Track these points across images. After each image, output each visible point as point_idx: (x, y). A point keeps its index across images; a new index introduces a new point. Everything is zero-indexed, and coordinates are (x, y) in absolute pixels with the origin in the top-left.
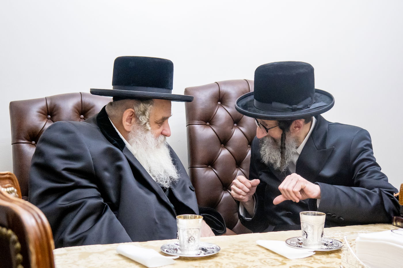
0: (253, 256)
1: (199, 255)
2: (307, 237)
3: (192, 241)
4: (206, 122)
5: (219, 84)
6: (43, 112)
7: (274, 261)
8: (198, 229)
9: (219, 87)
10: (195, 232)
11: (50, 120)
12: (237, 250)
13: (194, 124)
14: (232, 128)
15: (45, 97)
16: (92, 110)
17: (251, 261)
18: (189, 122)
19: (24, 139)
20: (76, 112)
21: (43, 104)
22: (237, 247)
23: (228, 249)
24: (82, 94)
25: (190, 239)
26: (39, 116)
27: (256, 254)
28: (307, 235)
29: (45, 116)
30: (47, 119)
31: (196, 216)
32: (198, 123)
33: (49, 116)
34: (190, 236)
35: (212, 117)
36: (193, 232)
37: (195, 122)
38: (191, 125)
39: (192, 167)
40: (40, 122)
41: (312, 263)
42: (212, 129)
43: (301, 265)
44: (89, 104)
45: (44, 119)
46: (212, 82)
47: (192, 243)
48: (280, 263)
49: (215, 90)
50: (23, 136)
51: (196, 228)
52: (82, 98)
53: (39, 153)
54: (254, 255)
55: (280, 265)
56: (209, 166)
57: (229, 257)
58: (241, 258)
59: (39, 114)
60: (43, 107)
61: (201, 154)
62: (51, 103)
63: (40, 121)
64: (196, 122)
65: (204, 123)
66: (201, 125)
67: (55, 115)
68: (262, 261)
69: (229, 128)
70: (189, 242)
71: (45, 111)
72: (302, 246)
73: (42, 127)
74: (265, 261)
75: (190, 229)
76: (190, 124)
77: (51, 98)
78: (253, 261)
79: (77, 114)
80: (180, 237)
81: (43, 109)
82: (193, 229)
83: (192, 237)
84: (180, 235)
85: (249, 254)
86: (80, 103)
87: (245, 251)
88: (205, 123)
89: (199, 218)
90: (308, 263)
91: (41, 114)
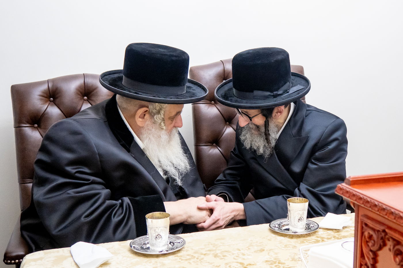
4: (211, 102)
5: (224, 63)
8: (165, 227)
10: (162, 230)
11: (52, 103)
13: (199, 104)
15: (47, 79)
16: (95, 91)
19: (27, 123)
20: (79, 94)
21: (45, 87)
24: (85, 75)
25: (157, 237)
26: (41, 100)
29: (47, 99)
30: (49, 102)
32: (202, 103)
33: (52, 99)
34: (157, 234)
36: (160, 230)
39: (197, 146)
40: (42, 105)
42: (216, 108)
44: (92, 85)
45: (46, 102)
47: (159, 240)
50: (24, 120)
51: (163, 227)
52: (85, 79)
59: (41, 97)
60: (45, 90)
61: (205, 133)
62: (53, 86)
65: (209, 102)
66: (206, 104)
67: (57, 98)
70: (156, 240)
71: (46, 94)
73: (44, 110)
75: (157, 228)
77: (53, 81)
79: (80, 96)
81: (44, 92)
83: (159, 235)
84: (149, 232)
86: (83, 84)
91: (43, 98)
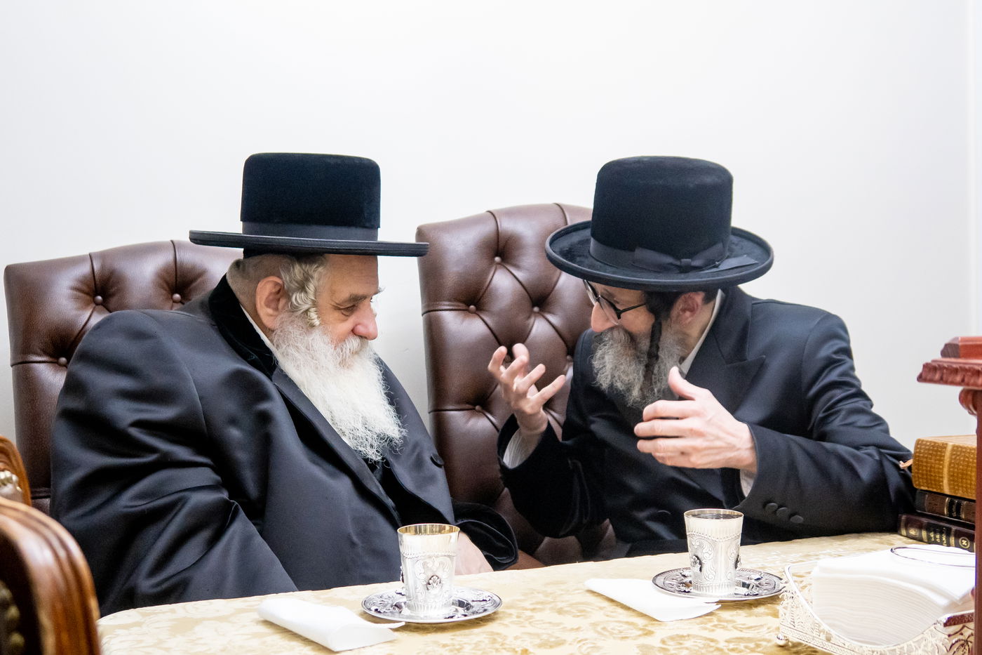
0: (578, 616)
1: (452, 617)
2: (701, 570)
3: (435, 585)
4: (469, 306)
5: (496, 216)
6: (85, 288)
7: (626, 626)
8: (449, 556)
9: (497, 222)
10: (441, 563)
11: (100, 307)
12: (542, 603)
13: (440, 310)
14: (529, 317)
15: (88, 253)
16: (199, 280)
17: (572, 629)
18: (428, 306)
19: (42, 353)
20: (163, 288)
21: (85, 269)
22: (541, 597)
23: (520, 601)
24: (174, 243)
25: (431, 582)
26: (77, 298)
27: (584, 611)
28: (700, 563)
29: (88, 298)
30: (94, 305)
31: (445, 527)
32: (448, 307)
33: (99, 298)
34: (430, 574)
35: (481, 294)
36: (437, 564)
37: (441, 305)
38: (431, 313)
39: (438, 411)
40: (79, 312)
41: (713, 630)
42: (481, 320)
43: (688, 636)
44: (193, 268)
45: (87, 305)
46: (481, 210)
47: (435, 590)
48: (640, 632)
49: (487, 229)
50: (36, 344)
51: (445, 556)
52: (177, 253)
53: (73, 386)
54: (579, 614)
55: (640, 636)
56: (477, 407)
57: (521, 620)
58: (550, 623)
59: (75, 292)
60: (85, 277)
61: (457, 380)
62: (103, 267)
63: (78, 309)
64: (445, 305)
65: (463, 306)
66: (457, 312)
67: (113, 295)
68: (599, 629)
69: (521, 318)
70: (428, 589)
71: (88, 286)
72: (692, 589)
73: (83, 323)
74: (604, 629)
75: (430, 557)
76: (432, 308)
77: (103, 256)
78: (578, 629)
79: (164, 292)
80: (407, 576)
81: (83, 281)
82: (437, 557)
83: (435, 577)
84: (406, 572)
85: (567, 612)
86: (173, 264)
87: (560, 605)
88: (467, 308)
89: (451, 531)
90: (706, 629)
91: (81, 294)
